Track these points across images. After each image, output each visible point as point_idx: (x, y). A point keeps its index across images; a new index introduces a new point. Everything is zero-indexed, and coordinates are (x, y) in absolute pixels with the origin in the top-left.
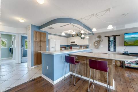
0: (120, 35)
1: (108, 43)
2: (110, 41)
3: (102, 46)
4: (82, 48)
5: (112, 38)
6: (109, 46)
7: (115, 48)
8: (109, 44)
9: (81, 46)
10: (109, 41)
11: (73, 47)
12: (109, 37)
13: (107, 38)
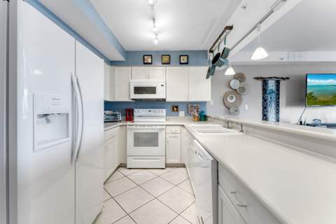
0: (288, 78)
1: (263, 98)
2: (268, 92)
3: (247, 107)
4: (182, 113)
6: (265, 108)
8: (265, 100)
9: (175, 107)
10: (265, 90)
11: (137, 112)
12: (265, 82)
13: (260, 83)
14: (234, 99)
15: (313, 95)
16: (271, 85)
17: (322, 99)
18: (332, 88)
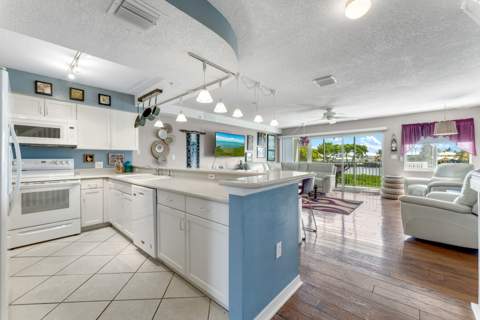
0: (205, 133)
1: (187, 149)
2: (191, 144)
3: (174, 157)
4: (99, 164)
5: (193, 138)
6: (188, 158)
7: (198, 162)
8: (189, 151)
10: (188, 142)
12: (188, 135)
13: (185, 134)
14: (162, 149)
15: (220, 148)
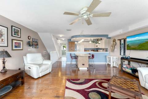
1: (120, 47)
3: (116, 50)
6: (120, 50)
7: (124, 52)
10: (120, 44)
13: (119, 41)
15: (129, 45)
16: (122, 42)
17: (133, 47)
18: (138, 41)
